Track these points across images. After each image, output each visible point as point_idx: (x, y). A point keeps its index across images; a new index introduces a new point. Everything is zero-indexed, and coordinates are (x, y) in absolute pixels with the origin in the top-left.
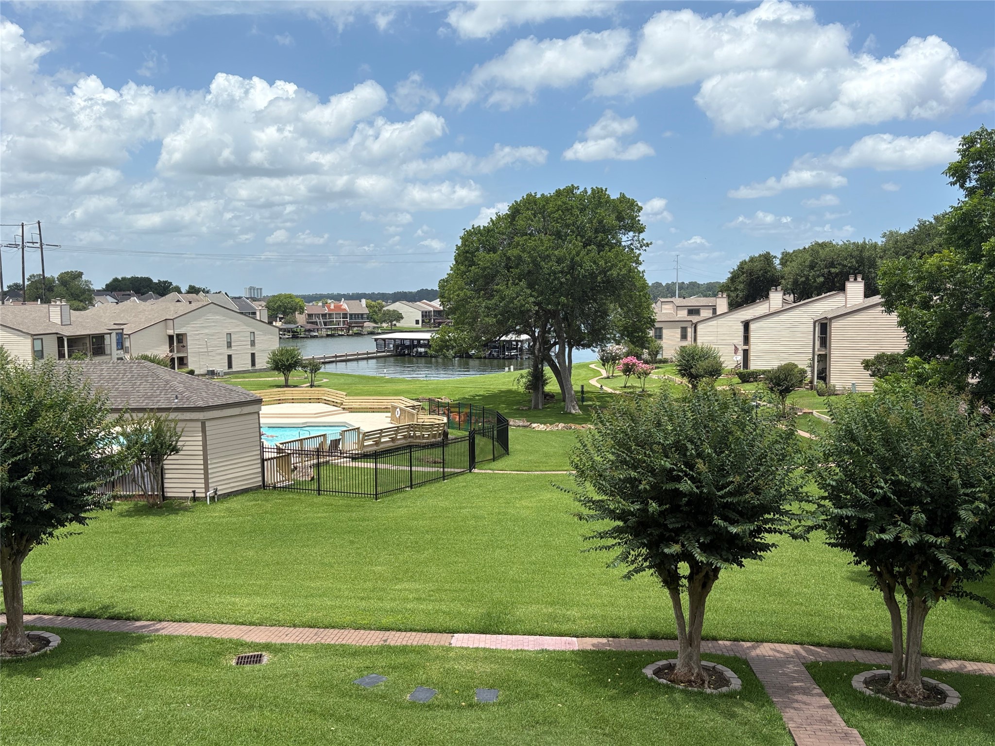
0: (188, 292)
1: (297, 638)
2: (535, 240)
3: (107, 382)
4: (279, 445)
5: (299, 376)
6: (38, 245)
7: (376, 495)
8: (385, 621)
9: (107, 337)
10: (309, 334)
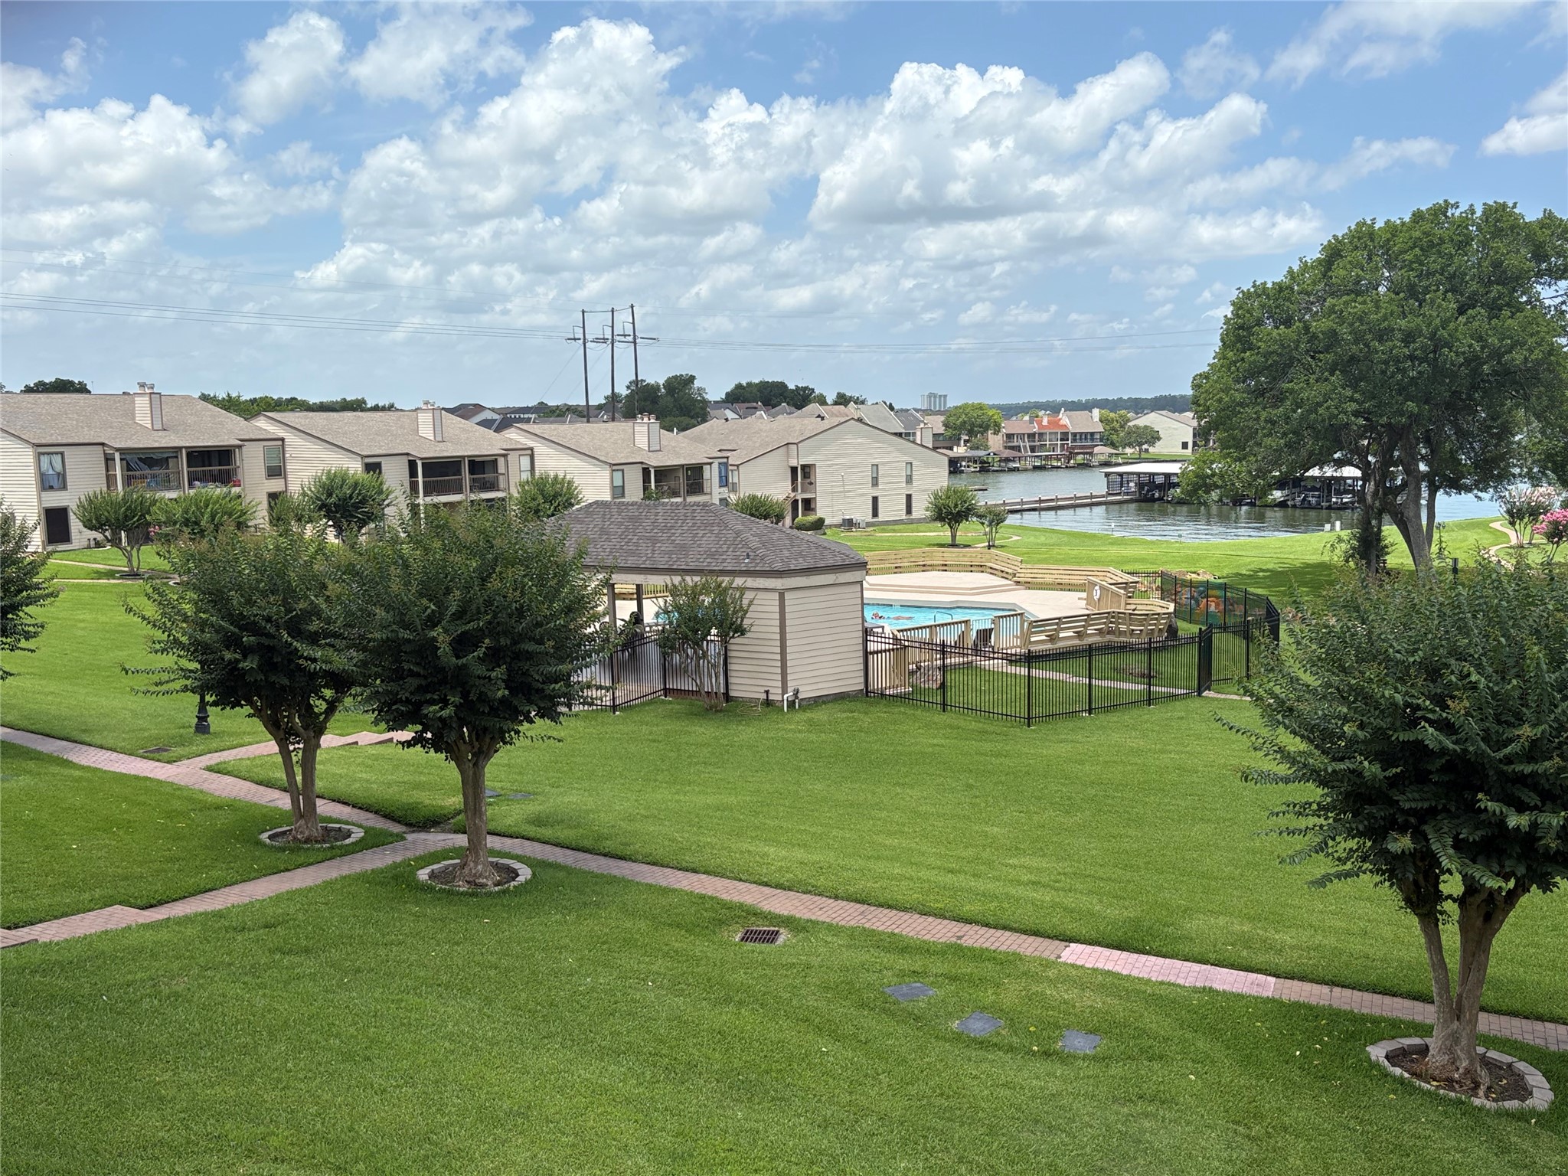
0: (836, 403)
1: (834, 916)
2: (1364, 303)
3: (662, 531)
4: (896, 633)
5: (976, 531)
6: (630, 339)
7: (1029, 718)
8: (969, 908)
9: (706, 468)
10: (1006, 466)
